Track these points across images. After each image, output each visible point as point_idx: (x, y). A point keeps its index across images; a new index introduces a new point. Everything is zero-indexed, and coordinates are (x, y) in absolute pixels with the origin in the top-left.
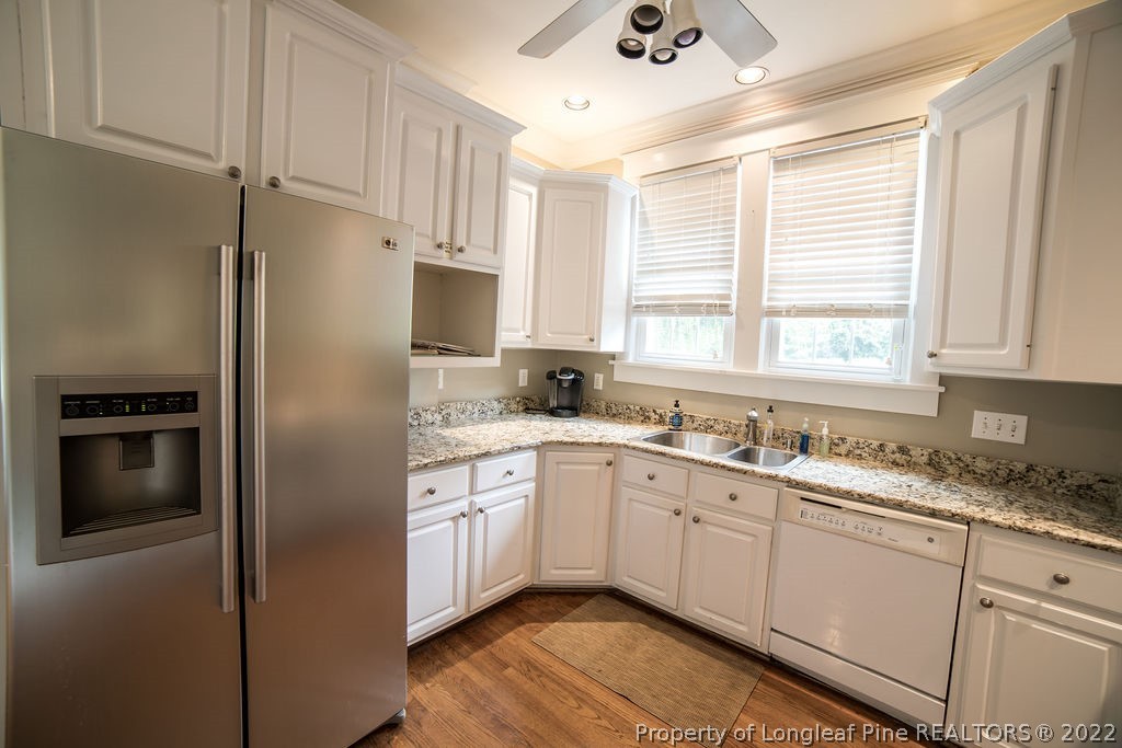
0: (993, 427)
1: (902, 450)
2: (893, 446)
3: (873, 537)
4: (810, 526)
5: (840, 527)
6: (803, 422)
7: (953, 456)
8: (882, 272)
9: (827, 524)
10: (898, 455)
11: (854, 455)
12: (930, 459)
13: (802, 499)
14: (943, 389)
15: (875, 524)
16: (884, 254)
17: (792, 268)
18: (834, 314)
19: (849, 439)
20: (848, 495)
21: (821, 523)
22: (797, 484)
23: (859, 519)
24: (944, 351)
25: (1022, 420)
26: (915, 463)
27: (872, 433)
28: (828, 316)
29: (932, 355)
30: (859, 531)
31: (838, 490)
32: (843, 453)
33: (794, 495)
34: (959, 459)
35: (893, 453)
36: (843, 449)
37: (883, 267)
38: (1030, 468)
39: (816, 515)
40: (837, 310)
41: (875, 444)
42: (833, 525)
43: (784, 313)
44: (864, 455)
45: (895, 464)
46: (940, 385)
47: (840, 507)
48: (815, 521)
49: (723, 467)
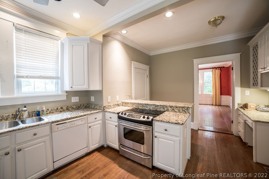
0: (75, 100)
1: (62, 108)
2: (59, 108)
3: (74, 125)
4: (60, 130)
5: (67, 127)
6: (43, 107)
7: (70, 107)
8: (53, 69)
9: (64, 128)
10: (61, 109)
11: (51, 112)
12: (67, 108)
13: (57, 125)
14: (67, 94)
15: (73, 123)
16: (53, 65)
17: (26, 64)
18: (42, 78)
19: (50, 109)
20: (67, 119)
21: (63, 128)
22: (55, 121)
23: (70, 123)
24: (73, 86)
25: (78, 97)
26: (64, 110)
27: (54, 106)
28: (40, 79)
29: (72, 87)
30: (71, 126)
31: (65, 119)
32: (48, 113)
33: (55, 125)
34: (71, 107)
35: (60, 109)
36: (48, 112)
37: (53, 68)
38: (80, 105)
39: (61, 127)
40: (42, 77)
41: (56, 108)
42: (65, 127)
43: (25, 77)
44: (54, 112)
45: (61, 111)
46: (66, 93)
47: (66, 123)
48: (61, 128)
49: (30, 127)
